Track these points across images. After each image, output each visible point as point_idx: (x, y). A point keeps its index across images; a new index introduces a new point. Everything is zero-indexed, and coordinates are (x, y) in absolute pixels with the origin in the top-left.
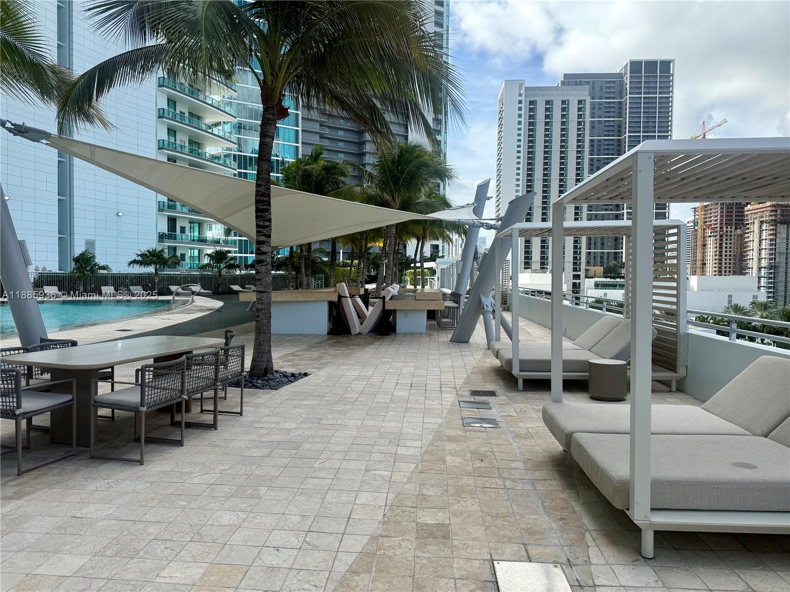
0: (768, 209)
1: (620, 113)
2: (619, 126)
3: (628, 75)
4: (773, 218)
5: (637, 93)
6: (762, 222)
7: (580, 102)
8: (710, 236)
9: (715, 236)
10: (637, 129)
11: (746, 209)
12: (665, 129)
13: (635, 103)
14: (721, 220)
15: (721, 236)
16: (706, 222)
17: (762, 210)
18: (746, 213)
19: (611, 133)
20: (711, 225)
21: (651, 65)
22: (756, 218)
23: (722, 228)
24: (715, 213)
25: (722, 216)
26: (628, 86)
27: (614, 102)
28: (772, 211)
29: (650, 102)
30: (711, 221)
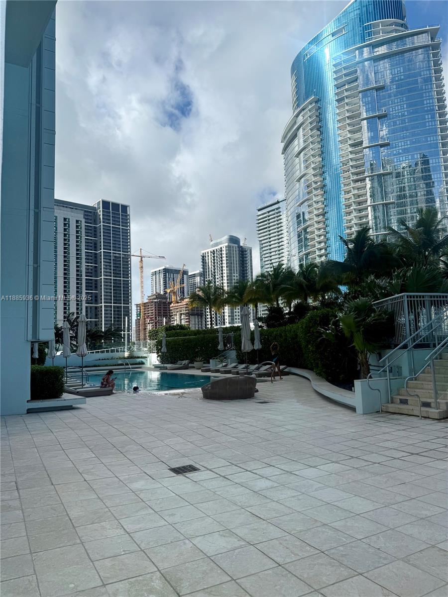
0: (185, 306)
1: (95, 235)
2: (95, 244)
3: (101, 209)
4: (187, 311)
5: (107, 223)
6: (181, 314)
7: (77, 221)
8: (149, 323)
9: (152, 323)
10: (109, 248)
11: (171, 306)
12: (126, 250)
13: (107, 229)
14: (155, 313)
15: (156, 323)
16: (145, 314)
17: (181, 307)
18: (171, 309)
19: (90, 248)
20: (149, 316)
21: (116, 206)
22: (178, 312)
23: (156, 318)
24: (151, 308)
25: (155, 310)
26: (101, 217)
27: (91, 226)
28: (186, 308)
29: (116, 230)
30: (149, 313)
